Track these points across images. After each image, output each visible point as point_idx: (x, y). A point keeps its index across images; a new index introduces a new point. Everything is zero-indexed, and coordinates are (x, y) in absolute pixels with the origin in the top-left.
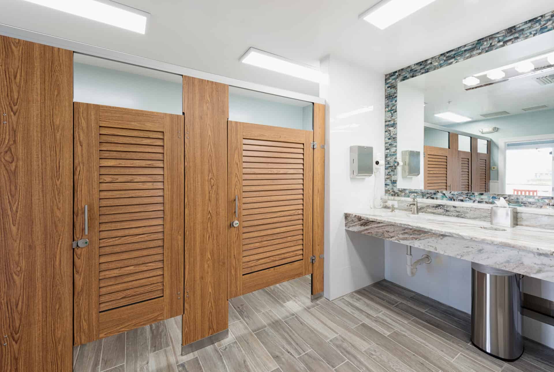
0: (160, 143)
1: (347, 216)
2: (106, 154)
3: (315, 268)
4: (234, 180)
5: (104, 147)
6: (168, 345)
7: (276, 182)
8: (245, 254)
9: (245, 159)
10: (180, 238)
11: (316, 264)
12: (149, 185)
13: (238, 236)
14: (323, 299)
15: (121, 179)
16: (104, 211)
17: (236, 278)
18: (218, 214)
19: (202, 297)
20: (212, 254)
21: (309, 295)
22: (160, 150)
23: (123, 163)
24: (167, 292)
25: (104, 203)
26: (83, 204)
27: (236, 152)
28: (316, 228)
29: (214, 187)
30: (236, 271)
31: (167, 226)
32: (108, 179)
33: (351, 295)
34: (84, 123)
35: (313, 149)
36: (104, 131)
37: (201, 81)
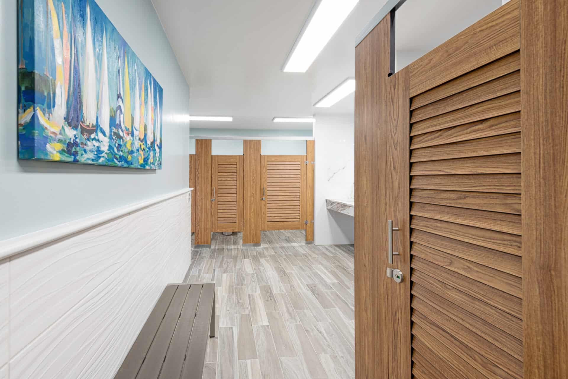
0: (235, 166)
1: (326, 200)
2: (220, 171)
3: (308, 227)
4: (263, 180)
5: (219, 169)
6: (238, 245)
7: (284, 181)
8: (268, 213)
9: (268, 171)
10: (242, 202)
11: (308, 225)
12: (232, 182)
13: (265, 204)
14: (313, 245)
15: (224, 179)
16: (219, 190)
17: (264, 223)
18: (256, 194)
19: (250, 226)
20: (254, 210)
21: (305, 242)
22: (235, 169)
23: (224, 174)
24: (237, 221)
25: (219, 187)
26: (213, 187)
27: (264, 168)
28: (308, 205)
29: (255, 183)
30: (264, 220)
31: (238, 197)
32: (220, 179)
33: (331, 246)
34: (214, 161)
35: (306, 164)
36: (219, 163)
37: (250, 140)
